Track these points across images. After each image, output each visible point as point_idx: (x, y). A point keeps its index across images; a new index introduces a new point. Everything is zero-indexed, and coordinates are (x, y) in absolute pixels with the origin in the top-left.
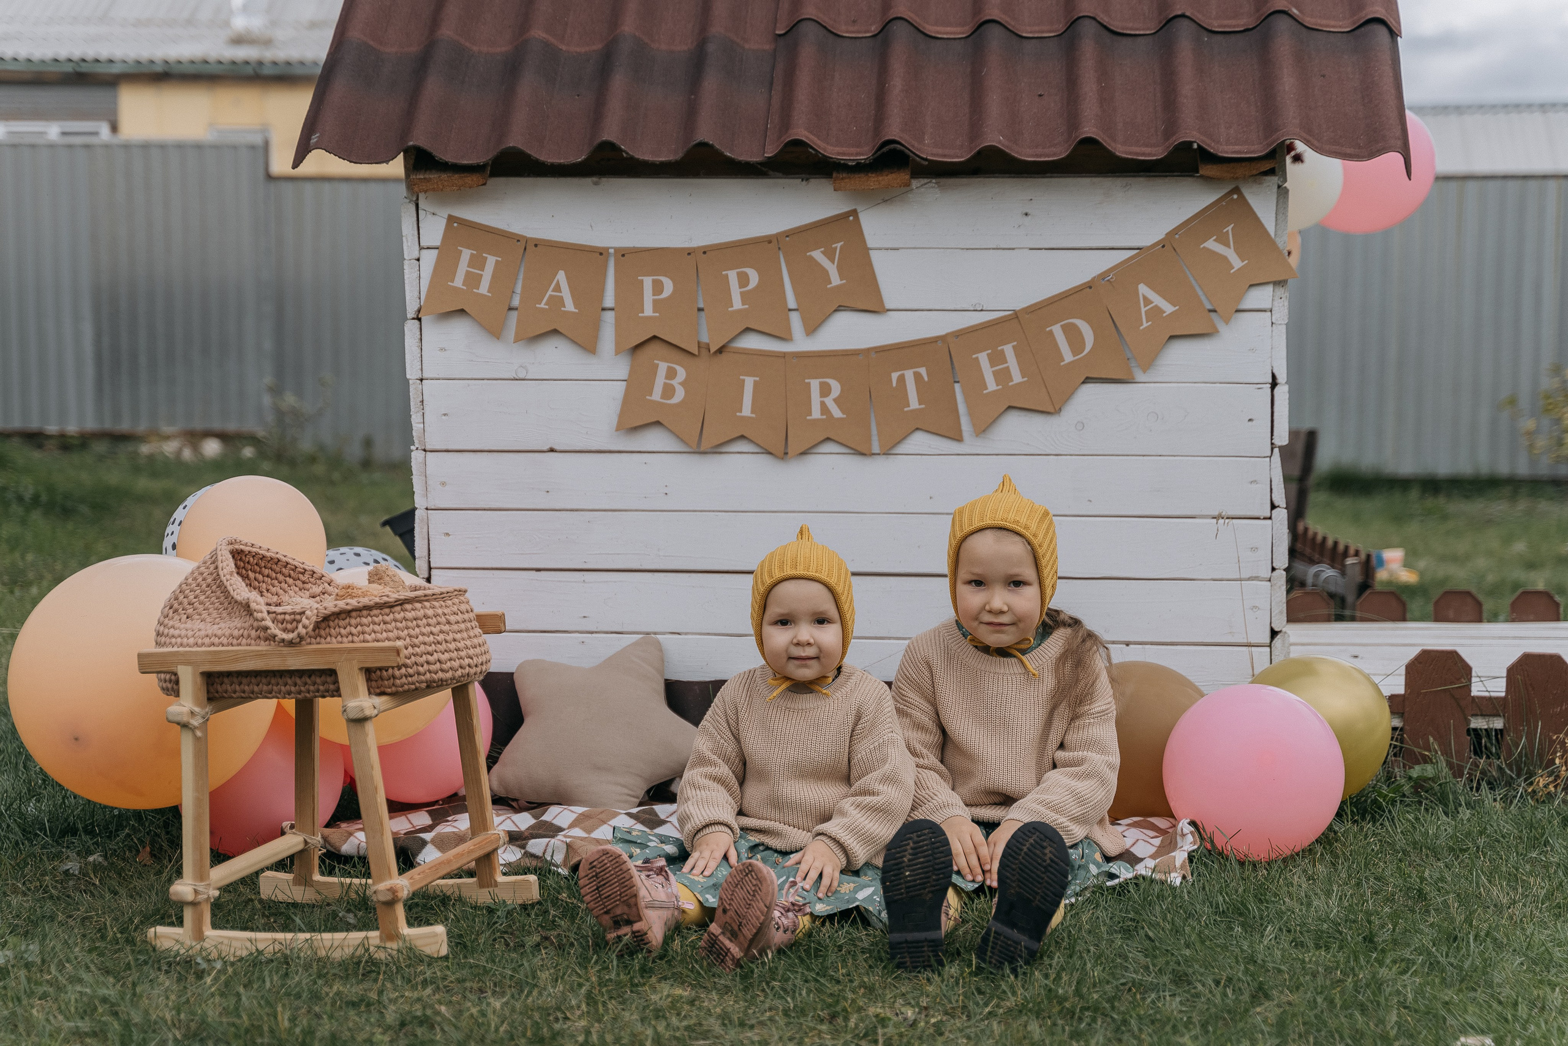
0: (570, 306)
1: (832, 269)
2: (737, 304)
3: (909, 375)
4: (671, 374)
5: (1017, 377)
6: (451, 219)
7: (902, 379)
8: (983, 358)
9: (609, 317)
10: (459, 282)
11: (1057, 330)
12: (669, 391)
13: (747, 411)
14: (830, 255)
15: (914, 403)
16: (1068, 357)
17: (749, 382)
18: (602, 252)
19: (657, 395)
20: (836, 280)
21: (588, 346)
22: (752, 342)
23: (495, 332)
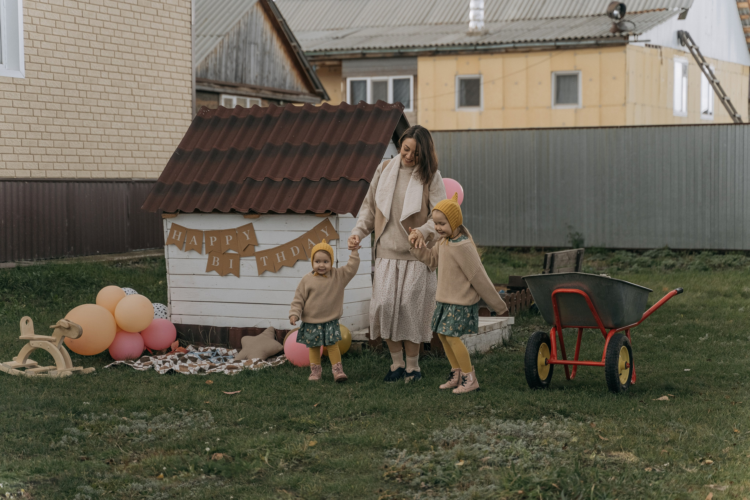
0: (196, 244)
1: (247, 236)
2: (228, 243)
3: (264, 258)
4: (216, 259)
5: (284, 259)
6: (173, 223)
7: (262, 259)
8: (277, 254)
9: (204, 245)
10: (174, 238)
11: (292, 249)
12: (216, 263)
13: (231, 267)
14: (247, 233)
15: (265, 264)
16: (294, 255)
17: (231, 260)
18: (202, 232)
19: (213, 264)
20: (248, 239)
21: (200, 252)
22: (231, 252)
23: (181, 249)
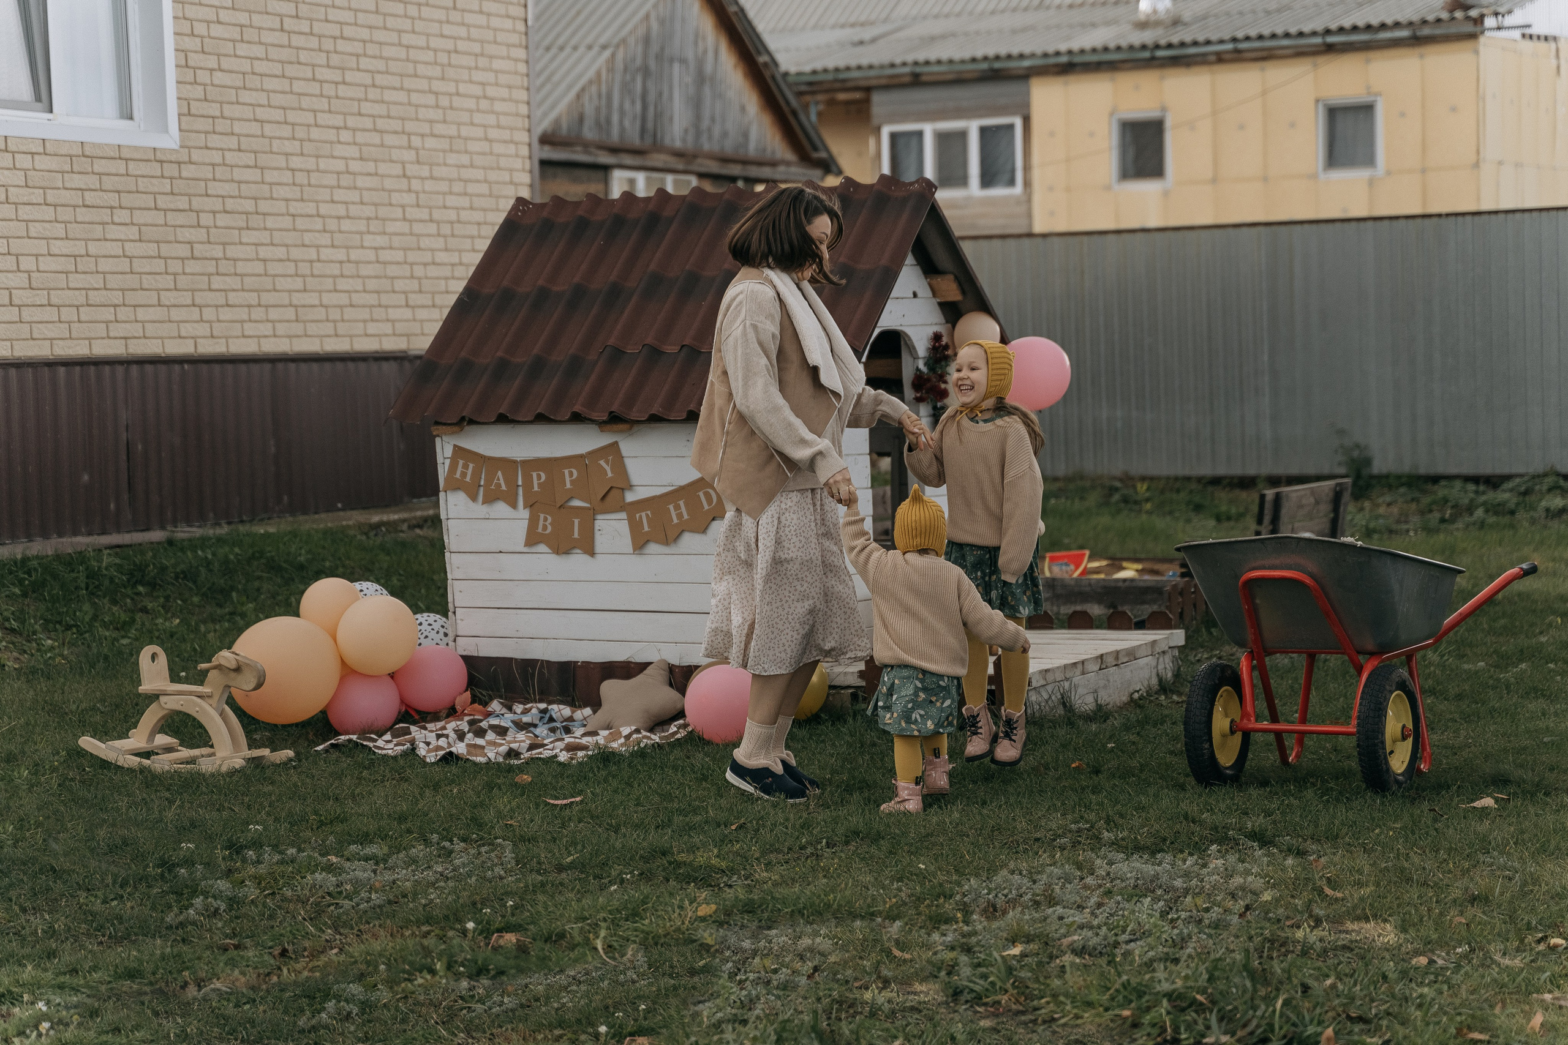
0: (503, 487)
1: (608, 469)
2: (568, 486)
3: (643, 514)
4: (546, 519)
5: (686, 517)
6: (455, 446)
7: (641, 517)
8: (671, 507)
9: (521, 491)
10: (458, 475)
11: (701, 494)
12: (545, 528)
13: (576, 535)
14: (607, 463)
15: (646, 529)
16: (706, 507)
17: (576, 521)
18: (515, 462)
19: (540, 530)
20: (610, 474)
21: (514, 505)
22: (576, 503)
23: (474, 498)
